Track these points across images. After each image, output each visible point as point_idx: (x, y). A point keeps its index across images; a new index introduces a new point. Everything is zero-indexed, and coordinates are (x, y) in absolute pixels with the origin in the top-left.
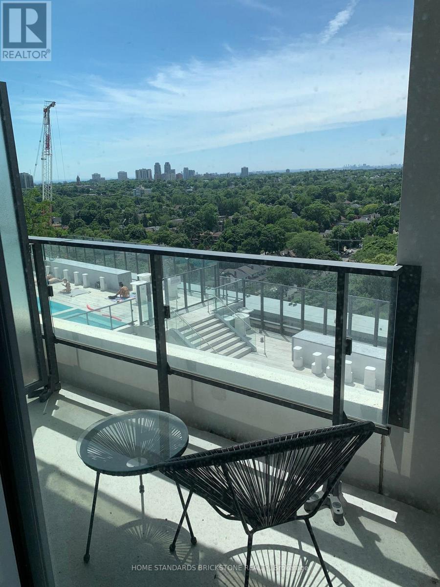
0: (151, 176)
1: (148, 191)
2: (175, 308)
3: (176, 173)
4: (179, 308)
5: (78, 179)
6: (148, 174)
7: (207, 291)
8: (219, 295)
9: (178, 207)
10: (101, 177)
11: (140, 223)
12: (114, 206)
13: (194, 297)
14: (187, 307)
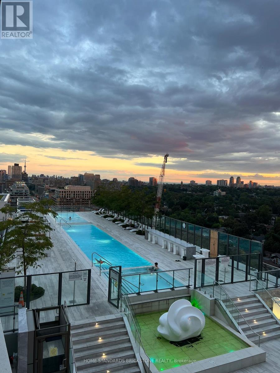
0: (227, 184)
1: (224, 193)
2: (223, 281)
3: (244, 184)
4: (226, 282)
5: (182, 182)
6: (225, 183)
7: (251, 272)
8: (261, 277)
9: (242, 205)
10: (196, 183)
11: (215, 213)
12: (201, 200)
13: (239, 276)
14: (232, 282)
